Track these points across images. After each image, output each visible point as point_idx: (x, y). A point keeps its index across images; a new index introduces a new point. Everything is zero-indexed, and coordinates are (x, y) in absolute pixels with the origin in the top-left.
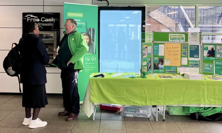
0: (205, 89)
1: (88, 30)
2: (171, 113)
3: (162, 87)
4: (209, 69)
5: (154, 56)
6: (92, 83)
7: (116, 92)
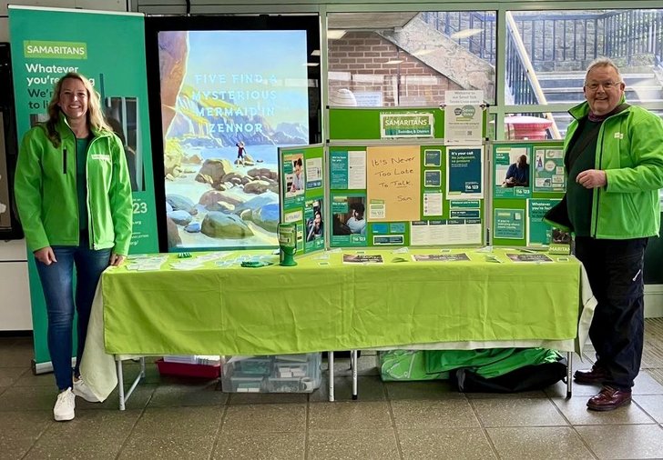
0: (483, 292)
1: (110, 105)
2: (387, 374)
3: (345, 292)
4: (513, 226)
5: (334, 192)
6: (108, 288)
7: (193, 315)
